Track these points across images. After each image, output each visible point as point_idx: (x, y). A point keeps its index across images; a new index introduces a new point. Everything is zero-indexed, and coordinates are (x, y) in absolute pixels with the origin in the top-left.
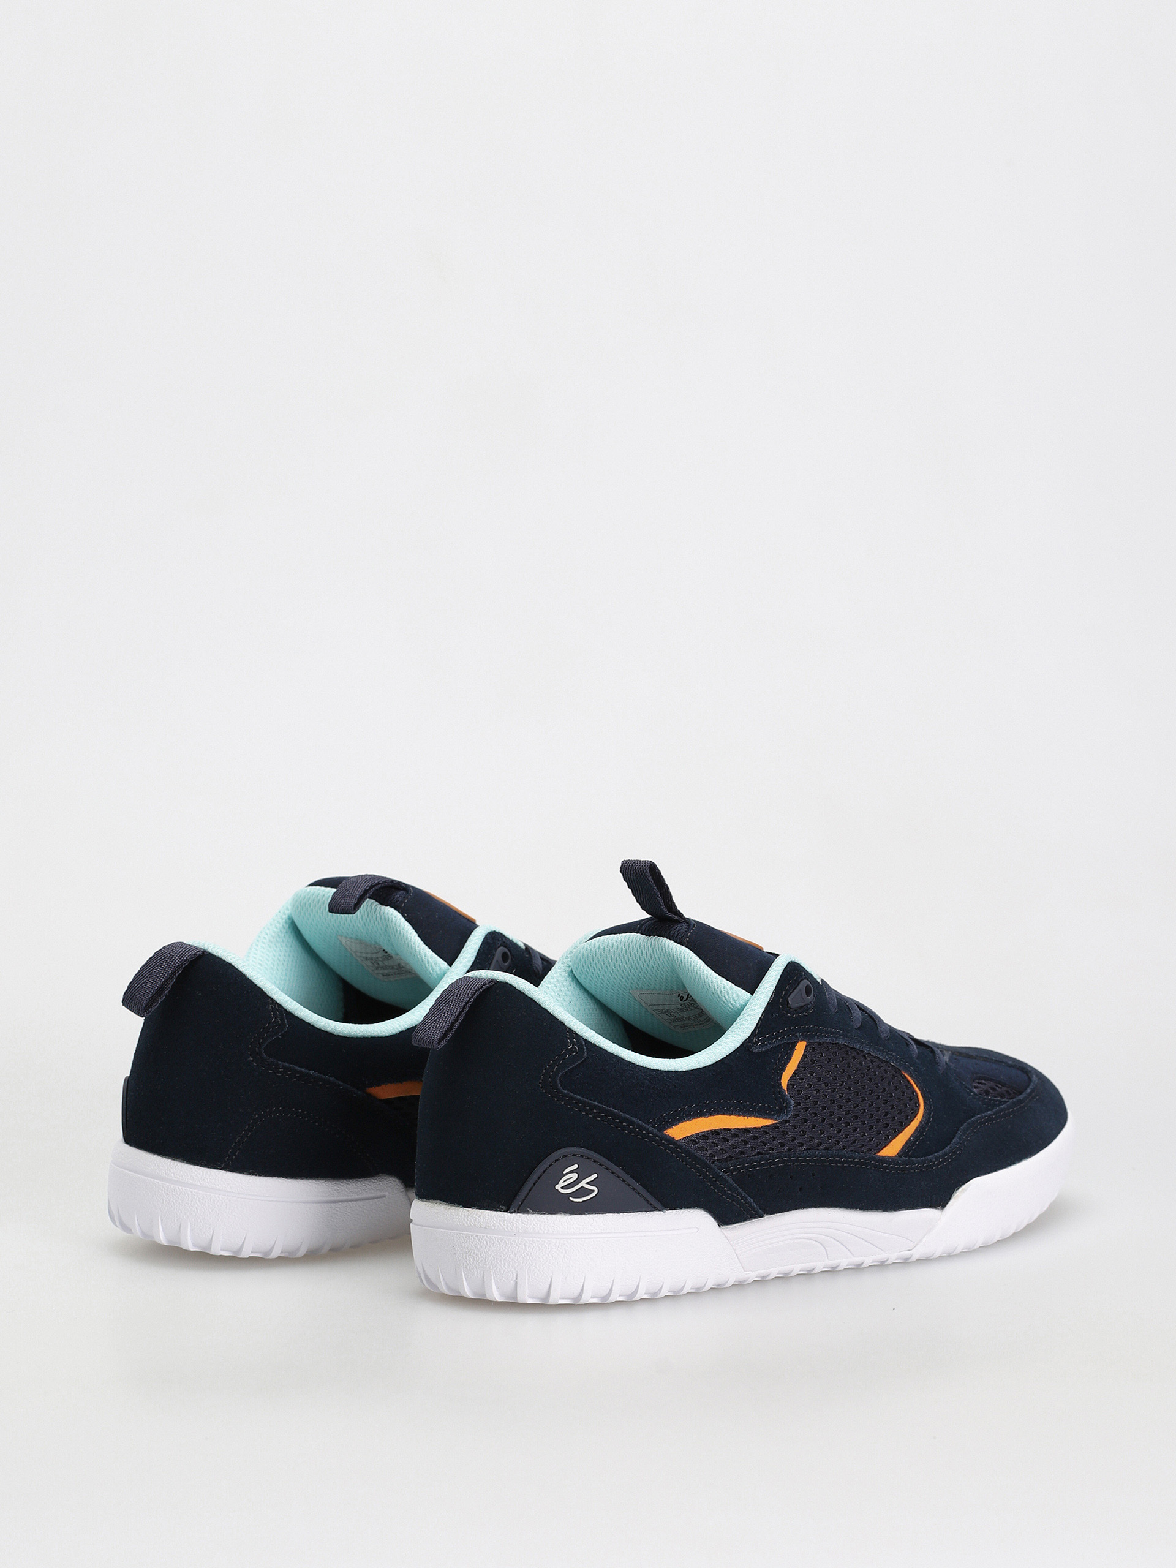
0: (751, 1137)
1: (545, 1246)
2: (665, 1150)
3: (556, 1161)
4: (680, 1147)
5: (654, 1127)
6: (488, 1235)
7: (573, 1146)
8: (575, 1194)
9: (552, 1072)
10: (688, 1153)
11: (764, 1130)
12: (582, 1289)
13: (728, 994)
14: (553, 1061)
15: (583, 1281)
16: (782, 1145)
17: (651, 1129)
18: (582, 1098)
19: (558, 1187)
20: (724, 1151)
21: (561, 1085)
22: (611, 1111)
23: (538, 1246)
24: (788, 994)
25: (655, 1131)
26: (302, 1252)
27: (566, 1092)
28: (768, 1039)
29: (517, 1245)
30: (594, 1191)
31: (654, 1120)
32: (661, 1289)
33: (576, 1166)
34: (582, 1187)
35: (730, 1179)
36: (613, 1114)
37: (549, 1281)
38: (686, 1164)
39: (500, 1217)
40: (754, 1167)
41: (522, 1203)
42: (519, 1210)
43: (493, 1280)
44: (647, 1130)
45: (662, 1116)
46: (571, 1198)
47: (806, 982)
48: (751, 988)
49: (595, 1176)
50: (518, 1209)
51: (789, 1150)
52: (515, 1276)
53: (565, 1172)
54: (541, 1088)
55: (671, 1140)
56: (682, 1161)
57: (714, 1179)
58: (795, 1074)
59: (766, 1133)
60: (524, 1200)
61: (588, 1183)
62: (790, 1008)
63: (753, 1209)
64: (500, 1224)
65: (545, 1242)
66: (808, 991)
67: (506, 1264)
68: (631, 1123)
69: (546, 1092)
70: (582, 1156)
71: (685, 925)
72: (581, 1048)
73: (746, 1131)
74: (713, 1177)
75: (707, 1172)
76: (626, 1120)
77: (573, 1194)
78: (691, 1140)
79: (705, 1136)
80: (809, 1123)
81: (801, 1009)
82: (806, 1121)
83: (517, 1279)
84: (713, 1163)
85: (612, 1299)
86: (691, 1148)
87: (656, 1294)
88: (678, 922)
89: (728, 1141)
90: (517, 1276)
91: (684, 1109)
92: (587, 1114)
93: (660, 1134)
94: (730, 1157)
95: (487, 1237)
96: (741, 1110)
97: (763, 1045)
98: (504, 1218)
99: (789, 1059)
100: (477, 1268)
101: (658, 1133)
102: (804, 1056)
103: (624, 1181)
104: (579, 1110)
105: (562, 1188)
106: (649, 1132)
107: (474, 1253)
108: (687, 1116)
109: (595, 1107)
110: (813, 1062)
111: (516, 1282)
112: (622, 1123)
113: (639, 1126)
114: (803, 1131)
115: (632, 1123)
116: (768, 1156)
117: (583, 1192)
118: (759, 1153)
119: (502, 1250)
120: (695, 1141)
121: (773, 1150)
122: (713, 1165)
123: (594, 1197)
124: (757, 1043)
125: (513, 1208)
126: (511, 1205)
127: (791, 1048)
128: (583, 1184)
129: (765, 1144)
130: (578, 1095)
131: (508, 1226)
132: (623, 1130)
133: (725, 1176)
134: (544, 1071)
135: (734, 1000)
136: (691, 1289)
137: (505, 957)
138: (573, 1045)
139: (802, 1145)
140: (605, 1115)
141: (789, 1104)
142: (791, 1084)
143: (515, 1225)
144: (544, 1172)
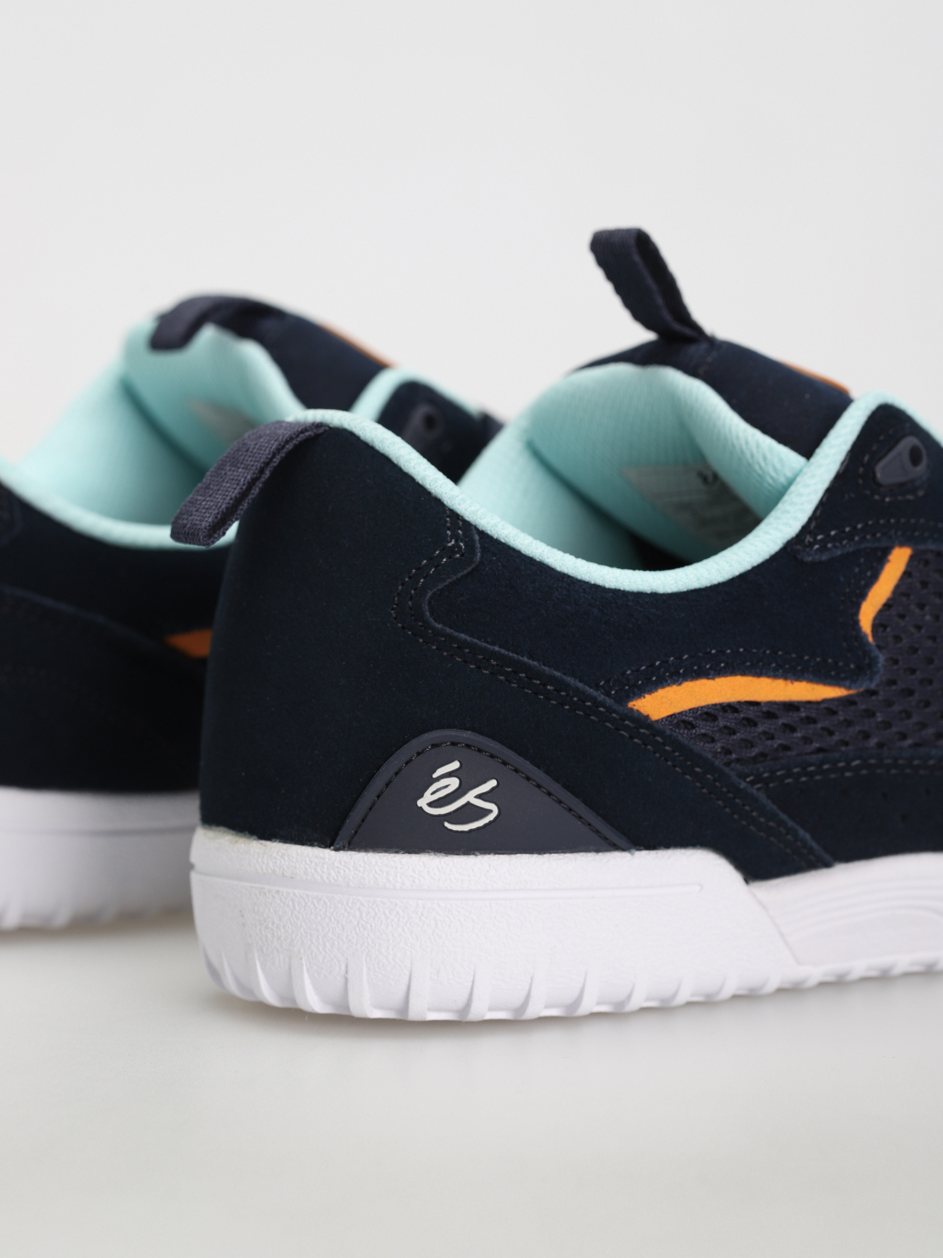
0: (801, 720)
1: (398, 913)
2: (631, 738)
3: (419, 754)
4: (661, 733)
5: (608, 694)
6: (296, 891)
7: (450, 726)
8: (457, 817)
9: (415, 589)
10: (678, 746)
11: (828, 707)
12: (471, 994)
13: (765, 458)
14: (417, 570)
15: (471, 979)
16: (866, 736)
17: (602, 698)
18: (469, 639)
19: (422, 803)
20: (748, 744)
21: (432, 614)
22: (524, 664)
23: (384, 913)
24: (876, 458)
25: (609, 701)
26: (62, 918)
27: (440, 626)
28: (834, 539)
29: (346, 910)
30: (490, 811)
31: (607, 681)
32: (629, 997)
33: (455, 765)
34: (468, 803)
35: (762, 797)
36: (527, 669)
37: (407, 978)
38: (674, 766)
39: (316, 857)
40: (811, 775)
41: (356, 832)
42: (352, 845)
43: (306, 975)
44: (594, 700)
45: (624, 674)
46: (447, 824)
47: (910, 441)
48: (807, 449)
49: (493, 783)
50: (349, 844)
51: (880, 745)
52: (343, 968)
53: (435, 776)
54: (395, 619)
55: (642, 721)
56: (666, 760)
57: (731, 795)
58: (887, 606)
59: (832, 712)
60: (360, 826)
61: (479, 797)
62: (879, 485)
63: (811, 850)
64: (316, 870)
65: (396, 904)
66: (915, 457)
67: (328, 945)
68: (561, 685)
69: (403, 628)
70: (468, 746)
71: (703, 346)
72: (470, 545)
73: (791, 707)
74: (729, 792)
75: (715, 780)
76: (552, 680)
77: (453, 817)
78: (684, 721)
79: (710, 713)
80: (917, 696)
81: (903, 487)
82: (911, 693)
83: (347, 972)
84: (728, 764)
85: (532, 1012)
86: (683, 735)
87: (622, 1004)
88: (690, 340)
89: (755, 724)
90: (347, 967)
91: (667, 662)
92: (479, 668)
93: (620, 708)
94: (763, 755)
95: (294, 894)
96: (779, 667)
97: (823, 549)
98: (324, 859)
99: (874, 577)
100: (278, 952)
101: (616, 707)
102: (907, 574)
103: (549, 794)
104: (465, 662)
105: (431, 805)
106: (597, 704)
107: (273, 923)
108: (671, 676)
109: (494, 655)
110: (924, 584)
111: (346, 980)
112: (545, 685)
113: (577, 691)
114: (906, 712)
115: (566, 686)
116: (836, 755)
117: (470, 813)
118: (819, 750)
119: (319, 918)
120: (690, 723)
121: (846, 744)
122: (726, 770)
123: (490, 822)
124: (811, 545)
125: (339, 842)
126: (337, 834)
127: (880, 558)
128: (470, 797)
129: (831, 733)
130: (463, 632)
131: (329, 874)
132: (548, 699)
133: (753, 790)
134: (400, 587)
135: (775, 470)
136: (647, 1000)
137: (429, 422)
138: (456, 541)
139: (904, 736)
140: (513, 671)
141: (873, 662)
142: (879, 623)
143: (342, 872)
144: (397, 774)
